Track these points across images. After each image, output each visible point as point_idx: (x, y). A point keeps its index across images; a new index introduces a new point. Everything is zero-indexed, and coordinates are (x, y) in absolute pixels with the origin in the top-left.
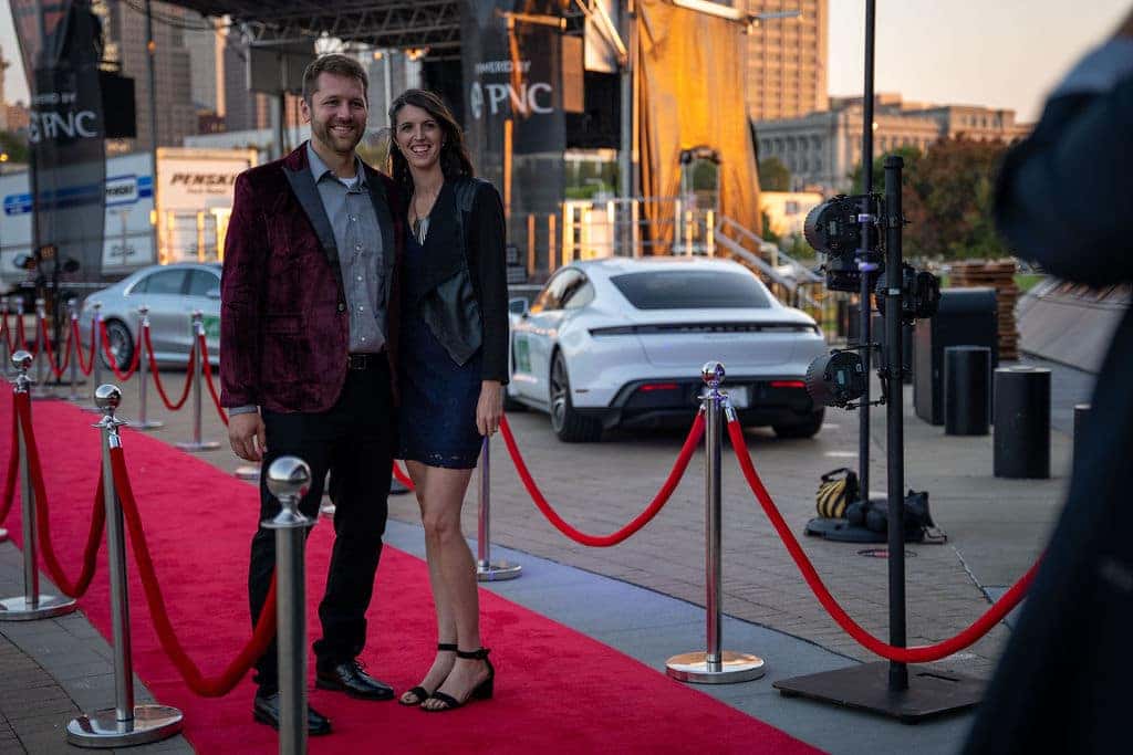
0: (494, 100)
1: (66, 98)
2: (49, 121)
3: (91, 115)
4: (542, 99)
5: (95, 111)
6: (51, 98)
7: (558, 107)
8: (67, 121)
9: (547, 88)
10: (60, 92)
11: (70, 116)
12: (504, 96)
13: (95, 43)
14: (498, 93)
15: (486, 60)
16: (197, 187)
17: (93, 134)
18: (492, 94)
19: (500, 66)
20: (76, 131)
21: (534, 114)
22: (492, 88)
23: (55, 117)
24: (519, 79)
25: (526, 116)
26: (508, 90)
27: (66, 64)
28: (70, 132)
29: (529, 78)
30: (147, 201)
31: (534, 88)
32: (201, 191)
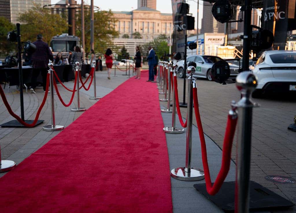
0: (270, 16)
1: (180, 22)
2: (177, 26)
3: (185, 25)
4: (282, 15)
5: (185, 24)
6: (177, 22)
7: (286, 17)
8: (180, 27)
9: (284, 13)
10: (179, 20)
11: (181, 25)
12: (272, 15)
13: (187, 10)
14: (271, 14)
15: (268, 7)
16: (213, 41)
17: (185, 29)
18: (269, 15)
19: (272, 8)
20: (182, 28)
21: (280, 19)
22: (269, 13)
23: (178, 26)
24: (276, 10)
25: (278, 20)
26: (273, 14)
27: (181, 15)
28: (181, 29)
29: (279, 10)
30: (203, 44)
31: (280, 13)
32: (214, 42)
